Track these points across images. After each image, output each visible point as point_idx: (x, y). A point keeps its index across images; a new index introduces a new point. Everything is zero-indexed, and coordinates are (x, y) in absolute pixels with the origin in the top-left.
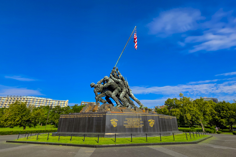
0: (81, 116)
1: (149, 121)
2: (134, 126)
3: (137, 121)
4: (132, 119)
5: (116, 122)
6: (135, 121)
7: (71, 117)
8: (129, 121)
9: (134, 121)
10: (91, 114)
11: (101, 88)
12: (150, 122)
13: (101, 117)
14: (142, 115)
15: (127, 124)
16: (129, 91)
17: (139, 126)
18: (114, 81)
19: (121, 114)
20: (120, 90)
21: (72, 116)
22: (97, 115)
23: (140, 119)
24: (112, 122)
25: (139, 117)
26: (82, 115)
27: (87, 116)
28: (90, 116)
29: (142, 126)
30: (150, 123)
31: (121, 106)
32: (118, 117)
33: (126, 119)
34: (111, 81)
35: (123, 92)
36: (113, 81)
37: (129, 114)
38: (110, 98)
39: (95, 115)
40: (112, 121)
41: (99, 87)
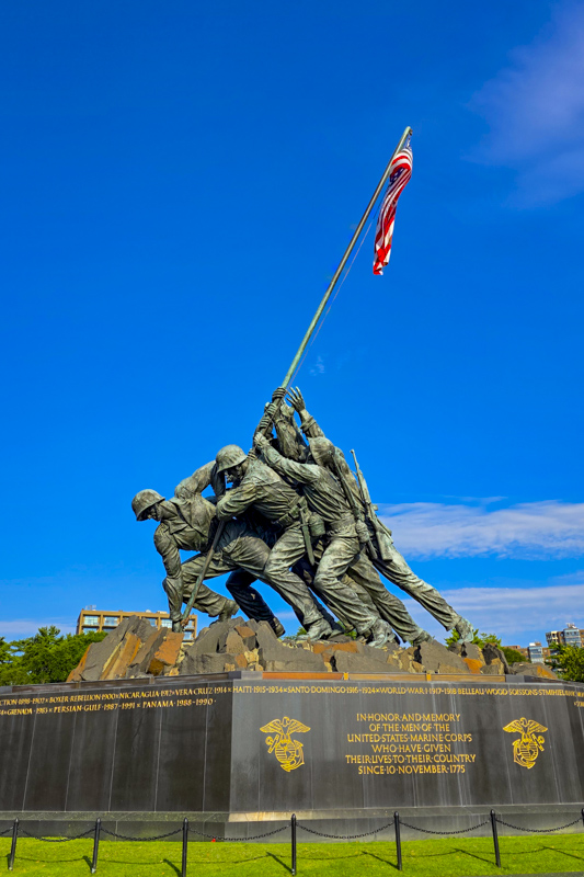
0: (73, 704)
1: (507, 729)
2: (416, 764)
3: (433, 732)
4: (396, 717)
5: (295, 736)
6: (421, 732)
7: (13, 712)
8: (377, 728)
9: (410, 728)
10: (135, 690)
11: (200, 520)
12: (518, 736)
13: (204, 707)
14: (462, 691)
15: (366, 749)
16: (375, 539)
17: (447, 764)
18: (276, 478)
19: (331, 685)
20: (320, 531)
21: (18, 706)
22: (175, 698)
23: (451, 717)
24: (269, 741)
25: (443, 703)
26: (80, 698)
27: (110, 701)
28: (132, 700)
29: (468, 765)
30: (516, 744)
31: (329, 630)
32: (308, 708)
33: (361, 717)
35: (337, 545)
36: (273, 473)
37: (377, 686)
38: (257, 585)
39: (166, 698)
40: (273, 735)
41: (185, 513)
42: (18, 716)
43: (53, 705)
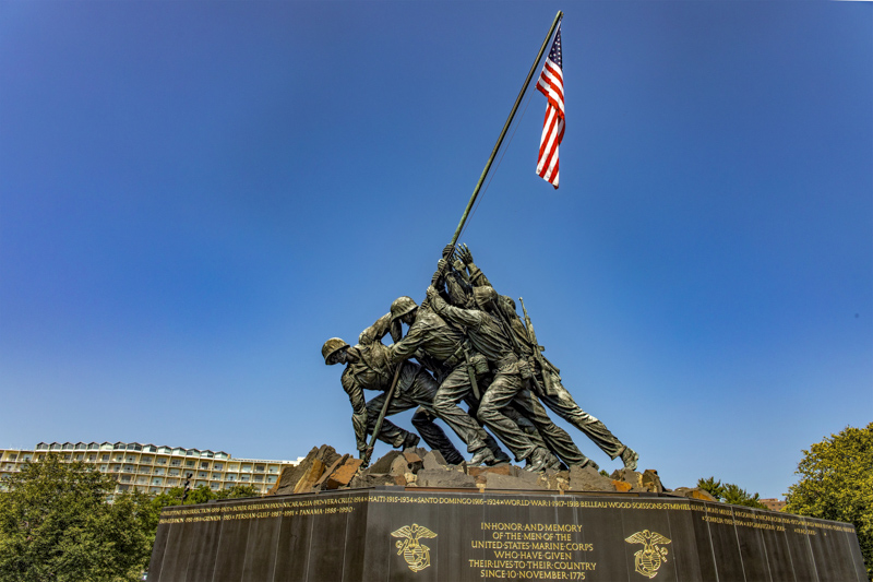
0: (249, 512)
1: (629, 540)
2: (536, 570)
3: (554, 540)
4: (519, 526)
5: (422, 541)
6: (543, 541)
7: (208, 519)
8: (501, 535)
9: (532, 537)
10: (294, 500)
11: (379, 363)
12: (639, 547)
13: (345, 514)
14: (584, 505)
15: (489, 554)
17: (567, 571)
18: (442, 324)
19: (458, 497)
21: (212, 514)
22: (324, 507)
23: (573, 528)
24: (399, 545)
25: (566, 515)
26: (255, 507)
27: (276, 510)
28: (293, 508)
29: (588, 573)
30: (638, 555)
32: (433, 516)
33: (485, 526)
34: (428, 318)
35: (499, 381)
36: (439, 319)
37: (501, 498)
39: (317, 507)
40: (403, 539)
41: (366, 356)
42: (211, 522)
43: (235, 513)
